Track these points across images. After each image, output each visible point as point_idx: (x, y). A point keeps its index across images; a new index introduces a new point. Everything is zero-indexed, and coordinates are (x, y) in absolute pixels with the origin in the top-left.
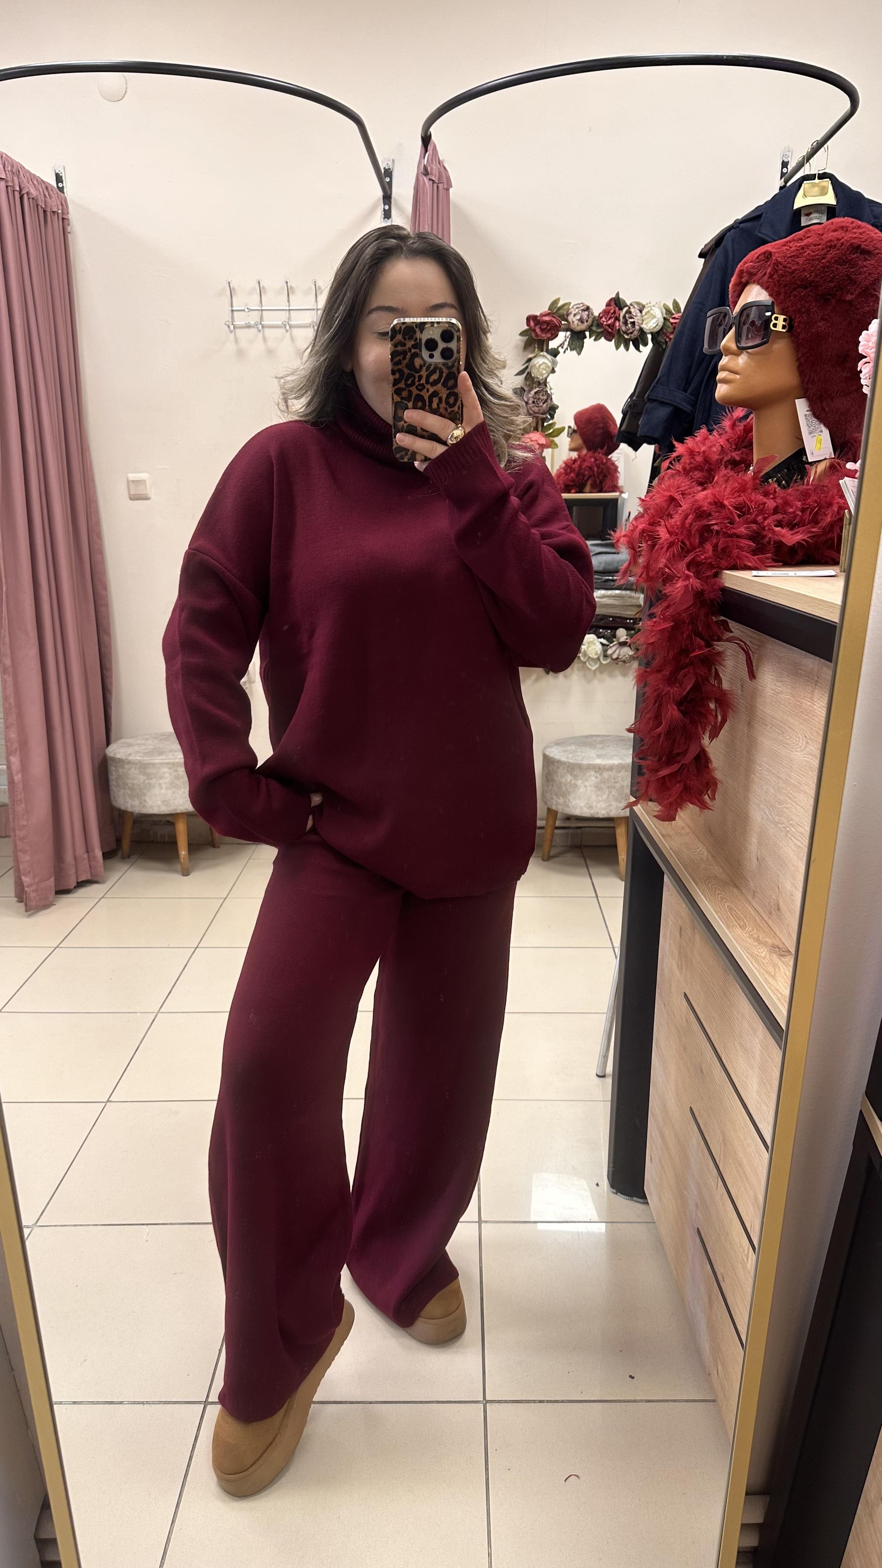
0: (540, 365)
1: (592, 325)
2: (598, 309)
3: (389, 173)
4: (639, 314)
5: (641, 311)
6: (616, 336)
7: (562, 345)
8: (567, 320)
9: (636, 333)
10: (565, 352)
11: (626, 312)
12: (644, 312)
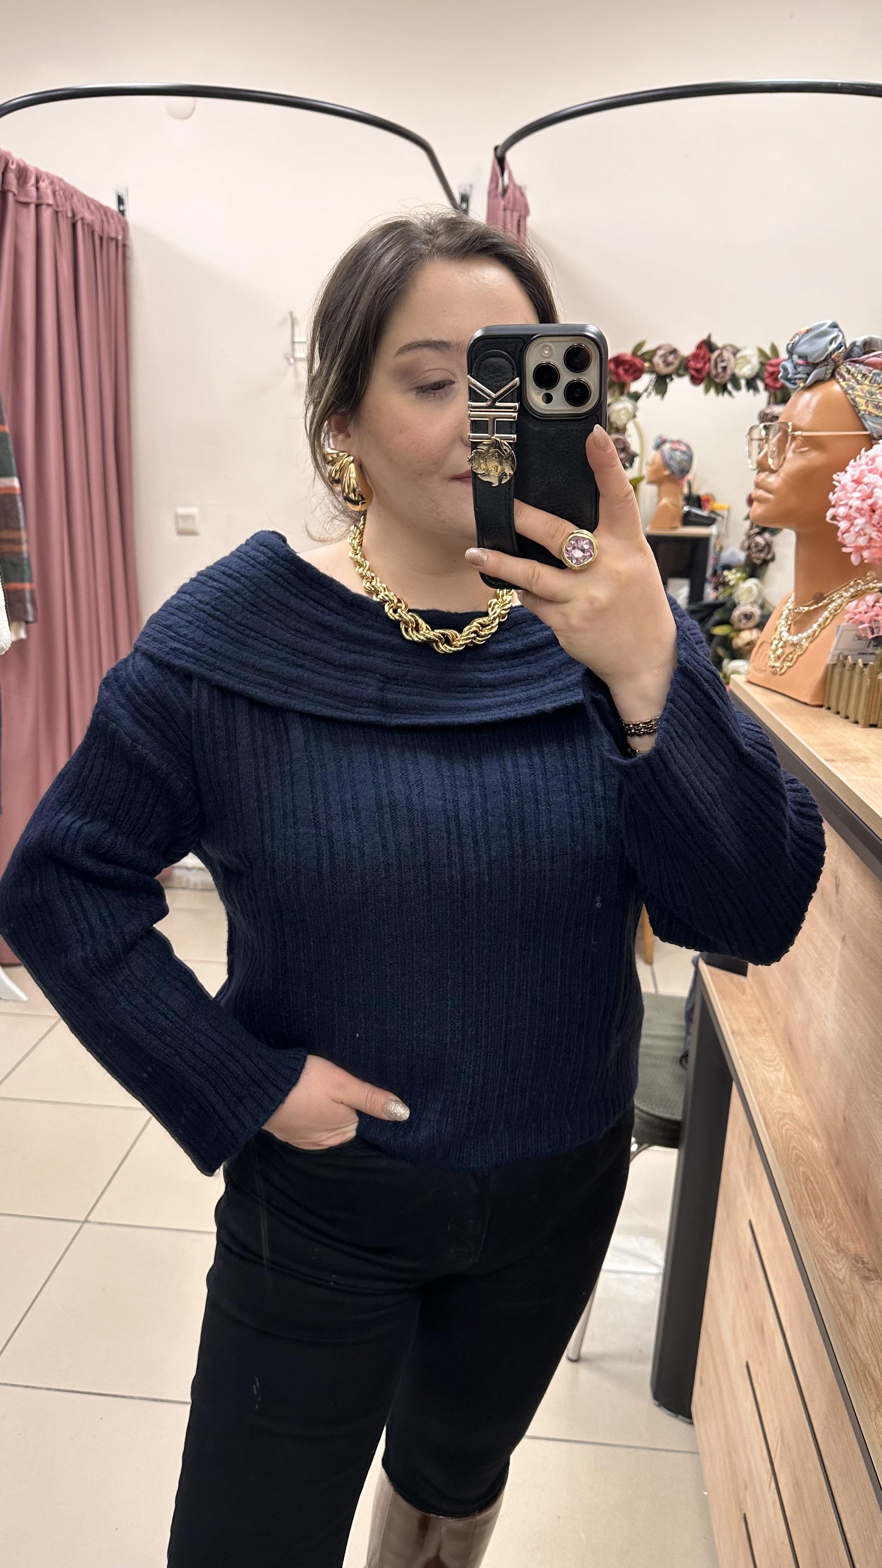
0: (620, 410)
1: (678, 369)
2: (687, 349)
3: (465, 199)
4: (732, 358)
5: (734, 354)
6: (706, 380)
7: (646, 390)
8: (650, 361)
9: (728, 376)
10: (648, 396)
11: (720, 355)
12: (739, 355)
